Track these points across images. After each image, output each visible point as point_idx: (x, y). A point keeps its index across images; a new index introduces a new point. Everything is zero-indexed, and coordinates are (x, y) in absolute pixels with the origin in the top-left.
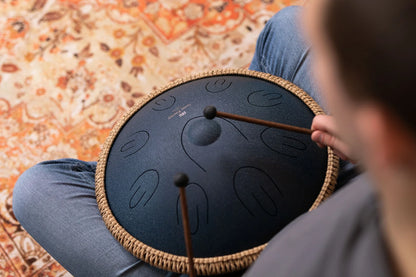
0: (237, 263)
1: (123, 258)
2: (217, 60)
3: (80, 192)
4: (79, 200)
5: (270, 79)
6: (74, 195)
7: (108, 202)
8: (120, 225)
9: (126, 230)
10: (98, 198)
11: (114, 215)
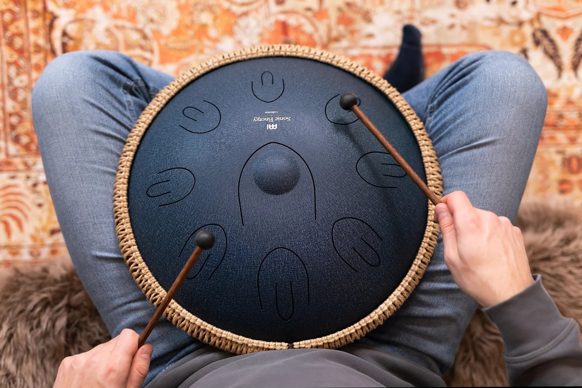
0: (213, 339)
1: (108, 239)
2: (419, 12)
3: (112, 128)
4: (104, 140)
5: (417, 133)
6: (102, 129)
7: (133, 161)
8: (128, 200)
9: (129, 212)
10: (126, 148)
11: (129, 182)
